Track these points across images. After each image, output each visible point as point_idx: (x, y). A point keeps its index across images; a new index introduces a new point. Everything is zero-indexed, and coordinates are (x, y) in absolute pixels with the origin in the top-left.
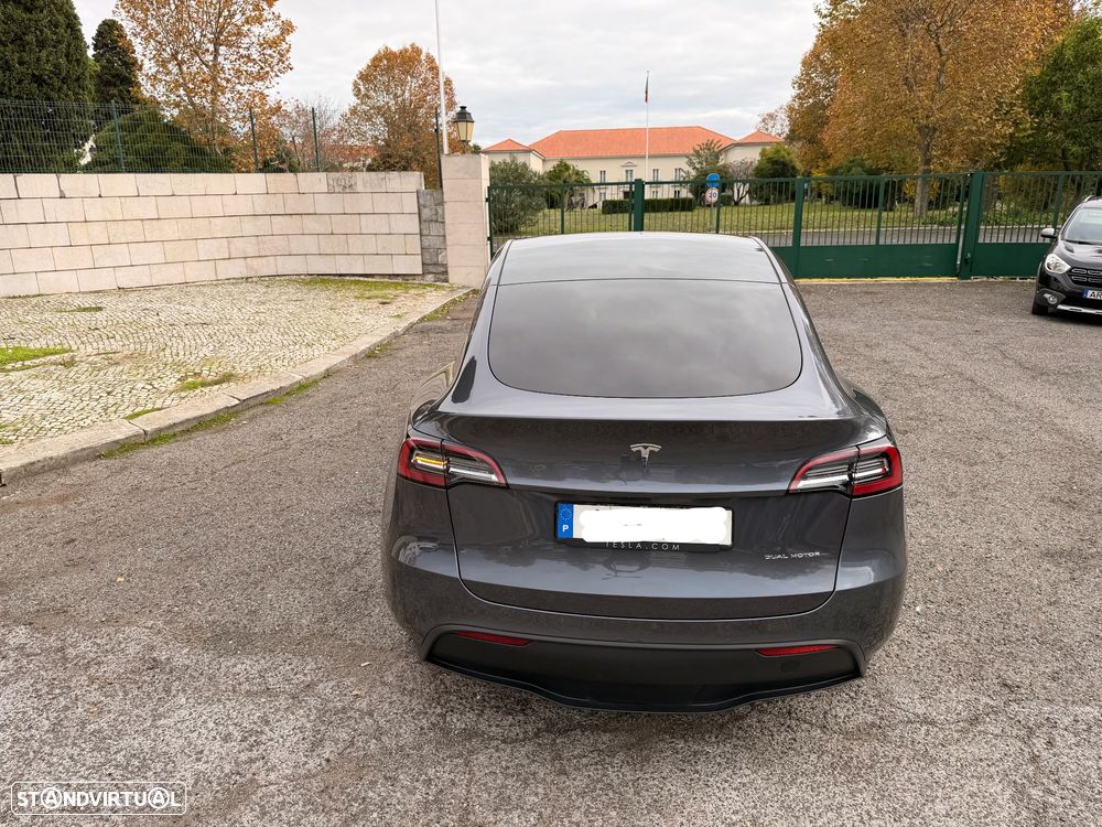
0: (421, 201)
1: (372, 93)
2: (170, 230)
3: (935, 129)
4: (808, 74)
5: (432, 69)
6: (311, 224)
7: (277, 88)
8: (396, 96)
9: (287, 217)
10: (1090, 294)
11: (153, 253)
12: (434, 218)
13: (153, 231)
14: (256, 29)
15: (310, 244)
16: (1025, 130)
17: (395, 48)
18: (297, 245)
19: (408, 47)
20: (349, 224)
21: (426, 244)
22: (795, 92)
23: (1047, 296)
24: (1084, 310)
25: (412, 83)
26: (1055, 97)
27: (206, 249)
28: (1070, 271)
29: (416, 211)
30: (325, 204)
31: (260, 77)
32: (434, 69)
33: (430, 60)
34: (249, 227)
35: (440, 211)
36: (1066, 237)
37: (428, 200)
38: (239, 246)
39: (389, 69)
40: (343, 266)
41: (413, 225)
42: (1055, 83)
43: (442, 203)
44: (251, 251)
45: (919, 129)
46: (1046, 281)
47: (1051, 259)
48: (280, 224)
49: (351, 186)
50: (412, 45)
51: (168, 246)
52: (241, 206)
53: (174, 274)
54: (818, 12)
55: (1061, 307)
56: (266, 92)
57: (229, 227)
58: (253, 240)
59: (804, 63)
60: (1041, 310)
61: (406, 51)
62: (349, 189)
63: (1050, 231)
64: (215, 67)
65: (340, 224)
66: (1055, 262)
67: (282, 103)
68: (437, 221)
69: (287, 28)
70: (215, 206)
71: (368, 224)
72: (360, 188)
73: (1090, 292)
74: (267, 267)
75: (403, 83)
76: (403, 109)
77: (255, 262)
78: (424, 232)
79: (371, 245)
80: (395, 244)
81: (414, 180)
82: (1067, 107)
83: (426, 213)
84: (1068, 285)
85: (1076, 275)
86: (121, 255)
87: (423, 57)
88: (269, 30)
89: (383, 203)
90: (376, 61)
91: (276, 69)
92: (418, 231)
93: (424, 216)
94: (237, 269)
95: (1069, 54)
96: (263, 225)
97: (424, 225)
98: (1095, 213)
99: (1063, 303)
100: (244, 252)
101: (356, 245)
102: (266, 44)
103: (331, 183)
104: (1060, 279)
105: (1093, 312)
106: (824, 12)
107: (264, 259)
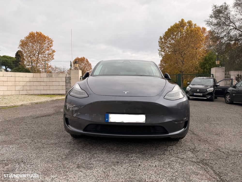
0: (66, 79)
2: (10, 84)
5: (87, 62)
6: (42, 84)
7: (50, 63)
9: (37, 82)
10: (195, 94)
11: (5, 88)
12: (69, 82)
13: (6, 84)
14: (47, 52)
15: (42, 88)
18: (39, 88)
20: (51, 84)
21: (67, 87)
27: (18, 88)
28: (191, 89)
29: (65, 81)
30: (46, 79)
31: (47, 60)
33: (87, 60)
34: (28, 84)
35: (70, 81)
36: (191, 84)
37: (68, 79)
38: (26, 88)
40: (48, 92)
41: (64, 84)
43: (70, 79)
44: (28, 89)
45: (180, 72)
46: (187, 92)
47: (188, 88)
48: (36, 84)
49: (51, 76)
51: (9, 87)
52: (27, 79)
55: (190, 97)
56: (48, 63)
57: (24, 83)
58: (29, 87)
61: (82, 58)
63: (189, 83)
64: (37, 58)
65: (48, 84)
68: (69, 83)
69: (54, 51)
70: (21, 79)
71: (54, 83)
72: (53, 76)
77: (29, 91)
78: (67, 85)
79: (55, 88)
80: (60, 88)
81: (65, 75)
83: (67, 81)
84: (191, 92)
85: (192, 90)
88: (50, 52)
89: (58, 79)
90: (75, 60)
92: (65, 85)
93: (67, 82)
94: (25, 92)
96: (32, 84)
98: (197, 79)
100: (27, 89)
101: (52, 88)
102: (49, 54)
103: (47, 75)
104: (189, 91)
105: (196, 98)
106: (160, 50)
107: (31, 91)
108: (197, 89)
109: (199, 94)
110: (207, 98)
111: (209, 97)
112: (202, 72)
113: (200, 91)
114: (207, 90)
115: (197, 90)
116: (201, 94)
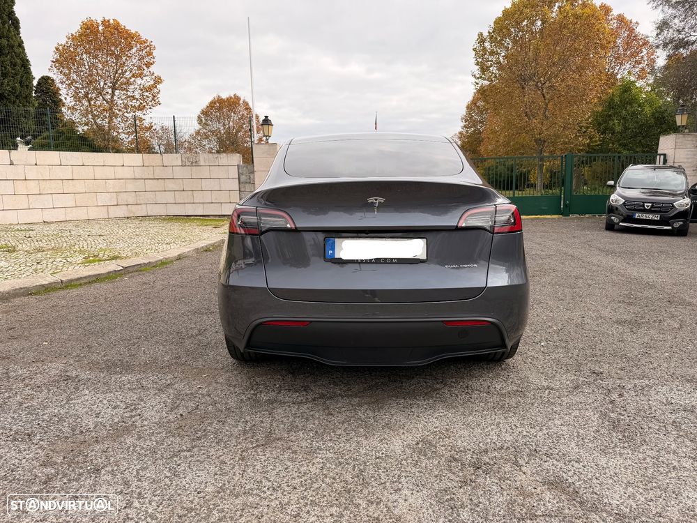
0: (240, 171)
1: (209, 122)
2: (80, 186)
3: (545, 141)
4: (470, 114)
5: (247, 109)
6: (170, 185)
7: (150, 115)
8: (224, 125)
9: (155, 181)
10: (637, 216)
11: (69, 201)
12: (248, 181)
13: (69, 187)
14: (139, 81)
15: (169, 197)
16: (596, 141)
17: (224, 96)
18: (161, 197)
19: (232, 96)
20: (196, 185)
21: (243, 196)
22: (463, 124)
23: (613, 218)
24: (634, 225)
25: (234, 117)
26: (611, 123)
27: (103, 199)
28: (624, 203)
29: (237, 177)
30: (179, 172)
31: (141, 108)
32: (248, 109)
33: (246, 104)
34: (131, 186)
35: (252, 177)
36: (621, 185)
37: (245, 170)
38: (124, 198)
39: (220, 109)
40: (190, 210)
41: (234, 185)
42: (610, 115)
43: (253, 172)
44: (131, 201)
45: (535, 141)
46: (612, 210)
47: (613, 197)
48: (151, 185)
49: (196, 162)
50: (235, 95)
51: (78, 196)
52: (127, 173)
53: (81, 214)
54: (474, 76)
55: (621, 224)
56: (144, 117)
57: (117, 186)
58: (133, 194)
59: (468, 107)
60: (610, 227)
61: (231, 98)
62: (195, 163)
63: (612, 183)
64: (112, 103)
65: (188, 185)
66: (616, 198)
67: (153, 124)
68: (250, 183)
69: (158, 80)
70: (109, 173)
71: (206, 184)
72: (202, 163)
73: (637, 215)
74: (141, 211)
75: (229, 117)
76: (228, 132)
77: (133, 208)
78: (242, 190)
79: (208, 197)
80: (224, 197)
81: (236, 159)
82: (618, 129)
83: (243, 178)
84: (624, 211)
85: (628, 205)
86: (47, 201)
87: (241, 102)
88: (147, 81)
89: (216, 172)
90: (212, 104)
91: (150, 104)
92: (238, 189)
93: (242, 180)
94: (121, 212)
95: (617, 99)
96: (140, 185)
97: (242, 186)
98: (637, 172)
99: (622, 221)
100: (127, 201)
101: (198, 197)
102: (144, 89)
103: (184, 160)
104: (619, 208)
105: (640, 226)
106: (478, 76)
107: (139, 206)
108: (643, 203)
109: (651, 216)
110: (673, 227)
111: (677, 225)
112: (599, 143)
113: (652, 206)
114: (673, 206)
115: (644, 206)
116: (657, 217)
